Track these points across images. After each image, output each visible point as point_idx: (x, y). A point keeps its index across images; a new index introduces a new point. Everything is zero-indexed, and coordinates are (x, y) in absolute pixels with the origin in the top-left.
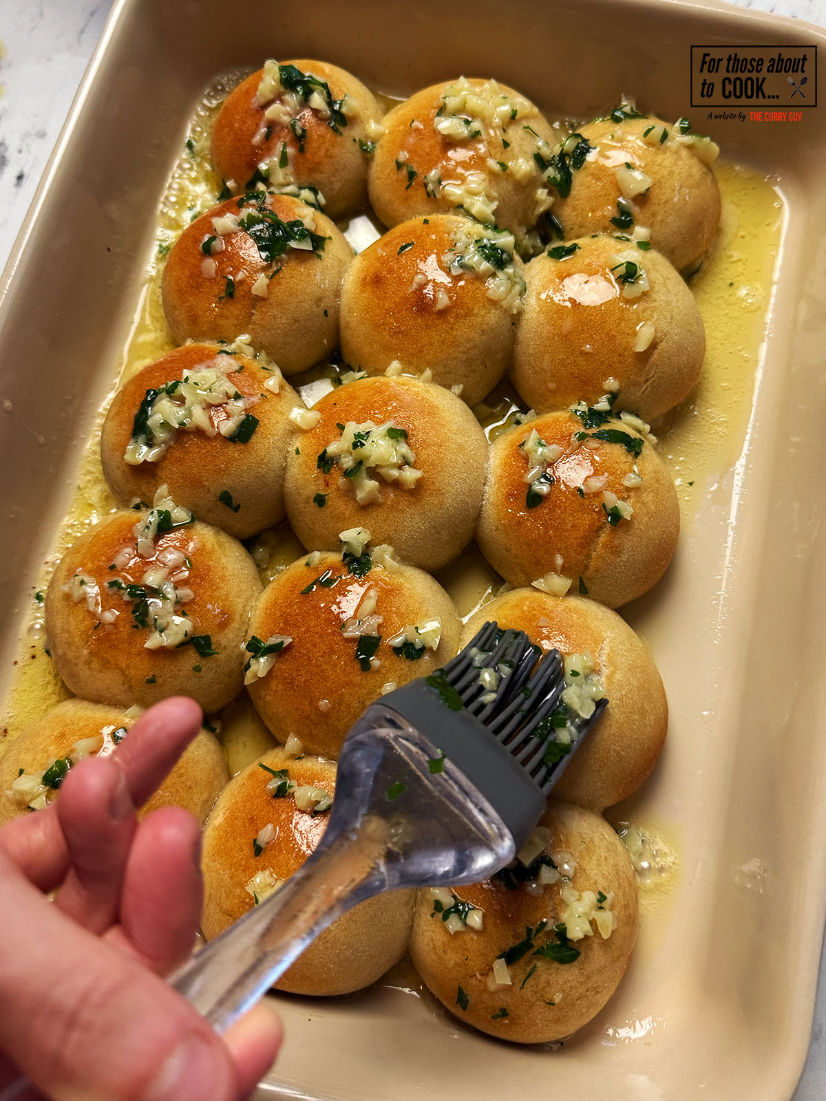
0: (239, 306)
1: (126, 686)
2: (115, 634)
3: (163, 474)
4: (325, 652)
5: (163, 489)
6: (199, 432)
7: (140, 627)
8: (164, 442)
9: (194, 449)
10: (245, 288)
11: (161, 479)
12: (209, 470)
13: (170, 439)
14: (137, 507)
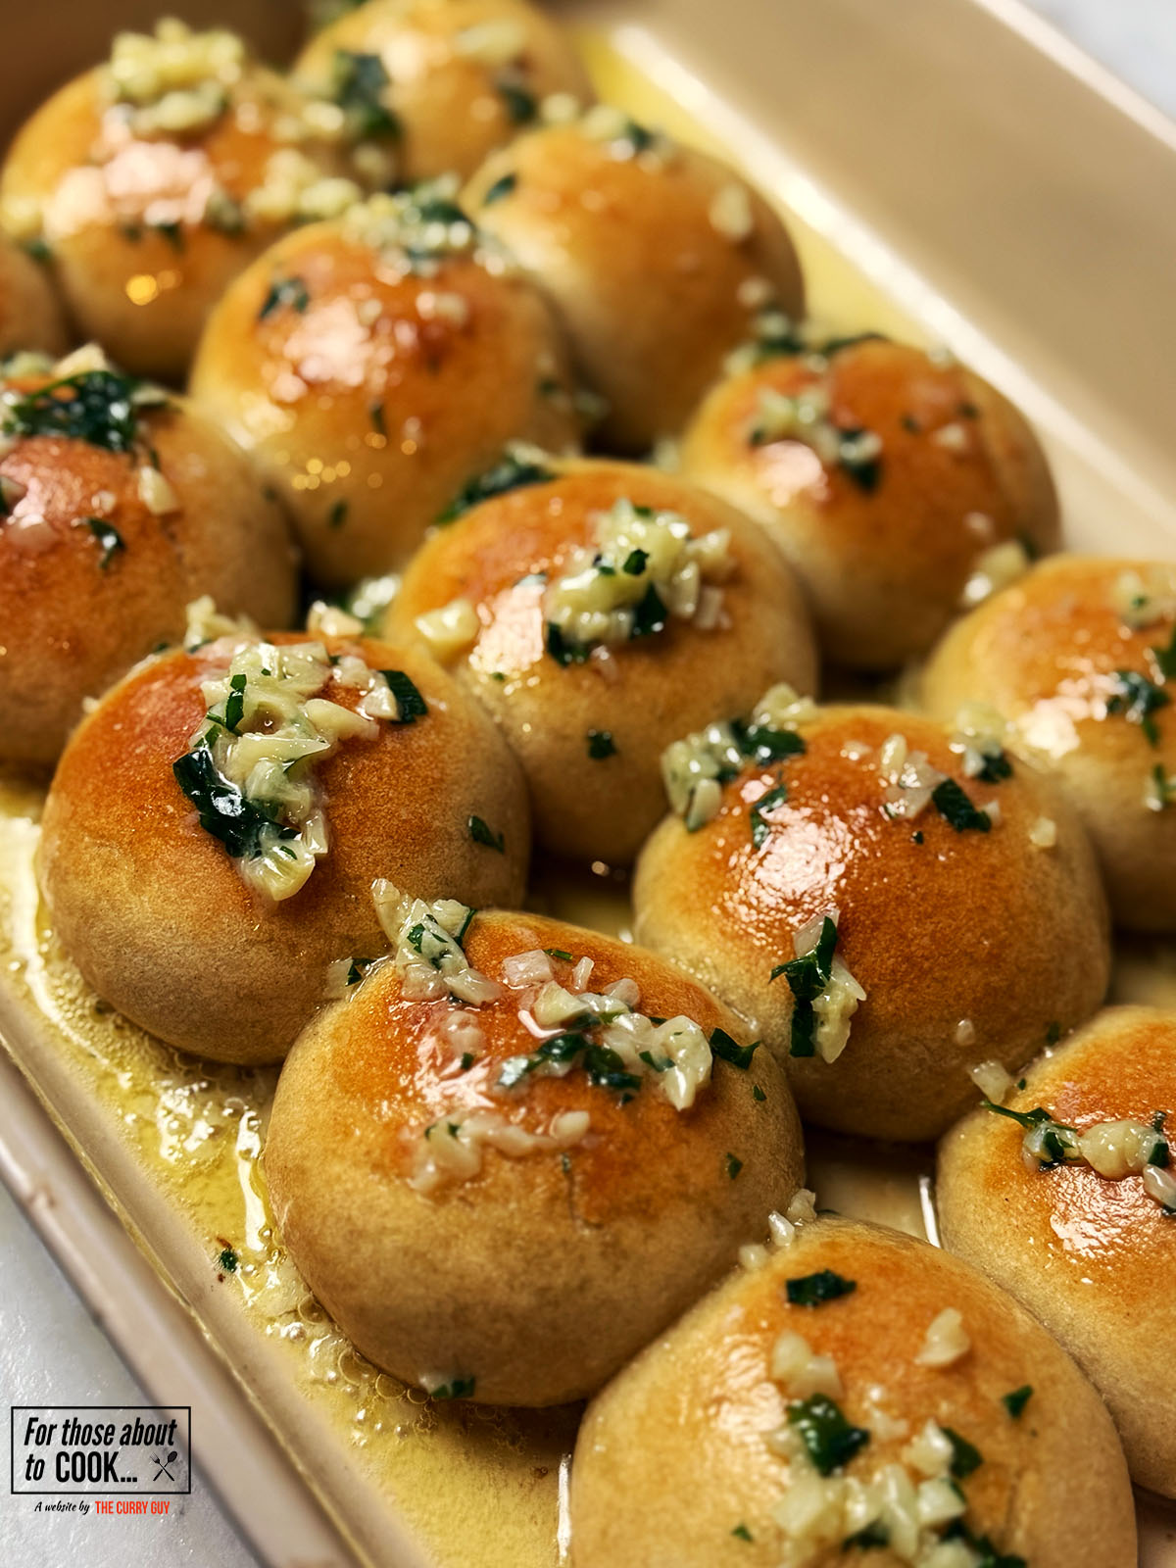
0: (148, 555)
1: (709, 1219)
2: (610, 1141)
3: (357, 865)
4: (911, 867)
5: (382, 889)
6: (350, 745)
7: (632, 1091)
8: (314, 806)
9: (369, 780)
10: (131, 516)
11: (360, 878)
12: (421, 798)
13: (316, 793)
14: (355, 977)
